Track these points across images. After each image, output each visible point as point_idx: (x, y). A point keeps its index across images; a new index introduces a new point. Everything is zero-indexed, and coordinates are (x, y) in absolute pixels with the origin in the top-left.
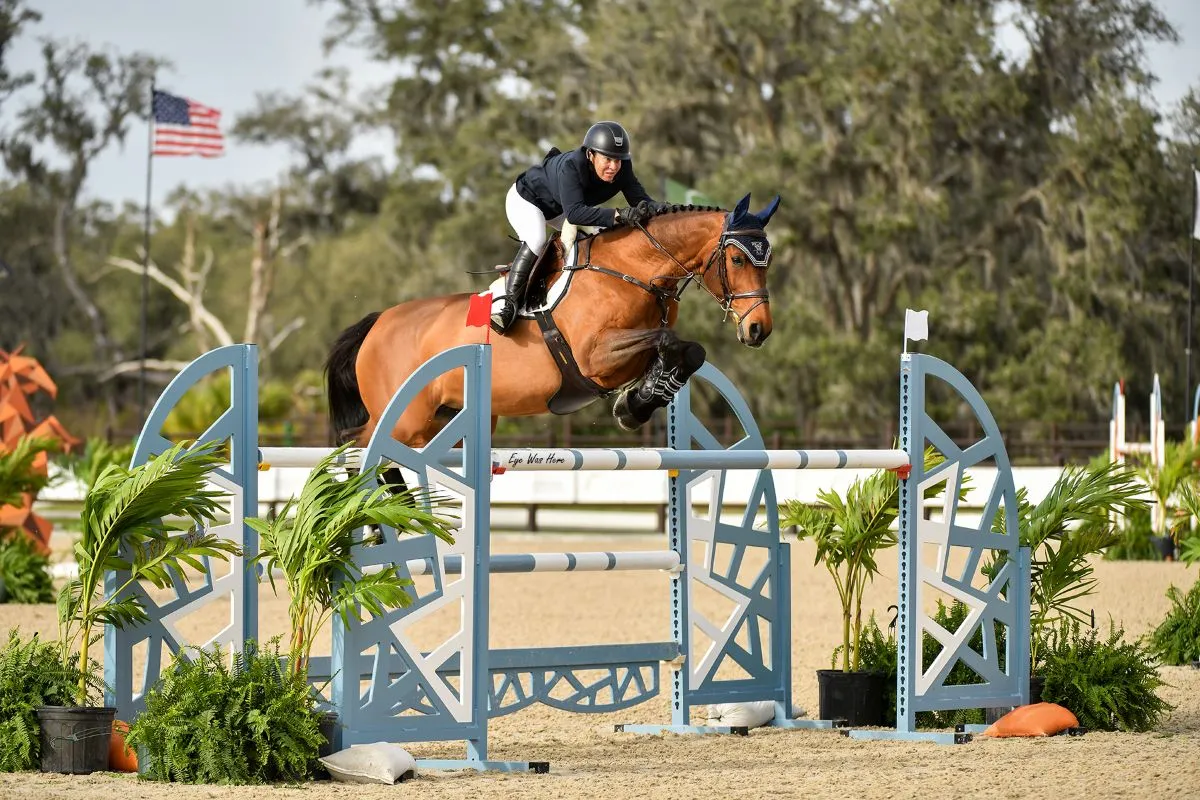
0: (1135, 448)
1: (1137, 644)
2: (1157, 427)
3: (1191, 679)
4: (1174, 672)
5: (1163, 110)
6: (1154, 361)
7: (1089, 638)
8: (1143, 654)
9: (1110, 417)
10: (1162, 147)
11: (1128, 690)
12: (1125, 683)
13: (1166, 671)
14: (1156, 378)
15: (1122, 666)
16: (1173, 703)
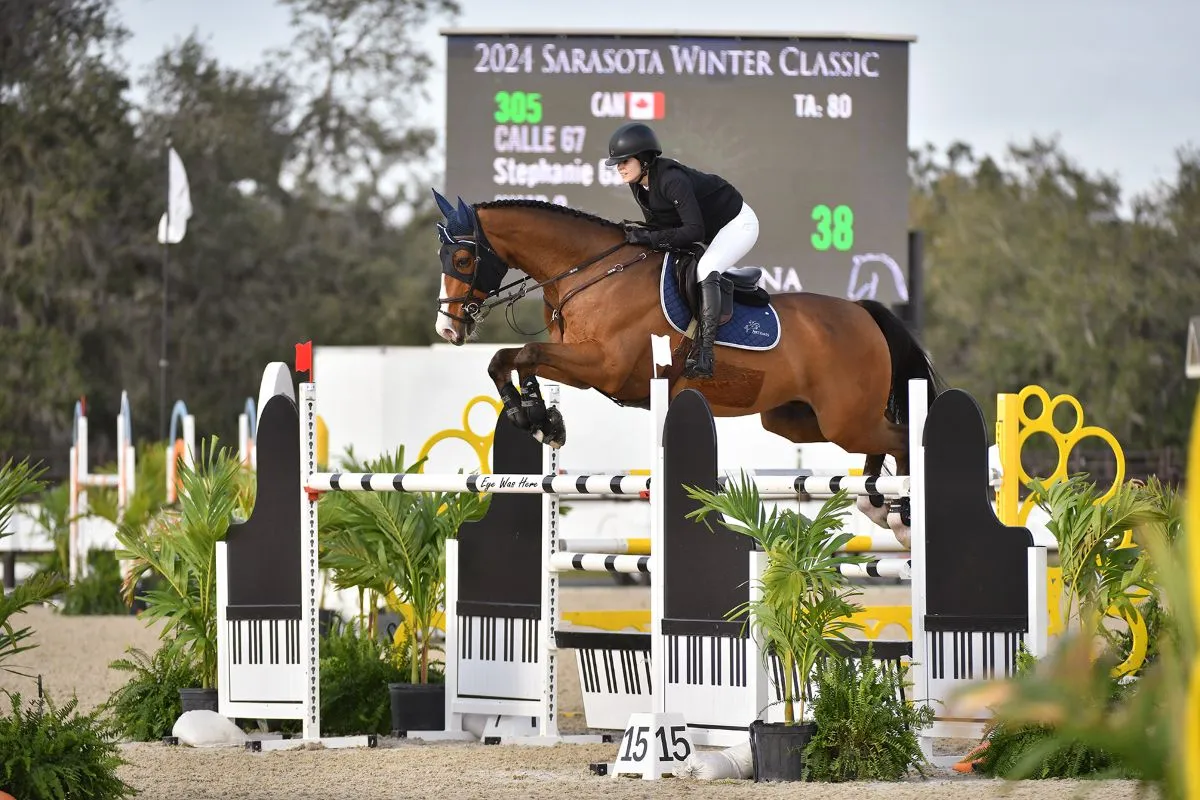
0: (99, 479)
1: (93, 715)
2: (126, 452)
3: (162, 758)
4: (142, 749)
5: (133, 74)
6: (125, 374)
7: (34, 710)
8: (100, 728)
9: (69, 443)
10: (134, 117)
11: (81, 771)
12: (78, 764)
13: (129, 748)
14: (124, 396)
15: (75, 743)
16: (139, 785)
